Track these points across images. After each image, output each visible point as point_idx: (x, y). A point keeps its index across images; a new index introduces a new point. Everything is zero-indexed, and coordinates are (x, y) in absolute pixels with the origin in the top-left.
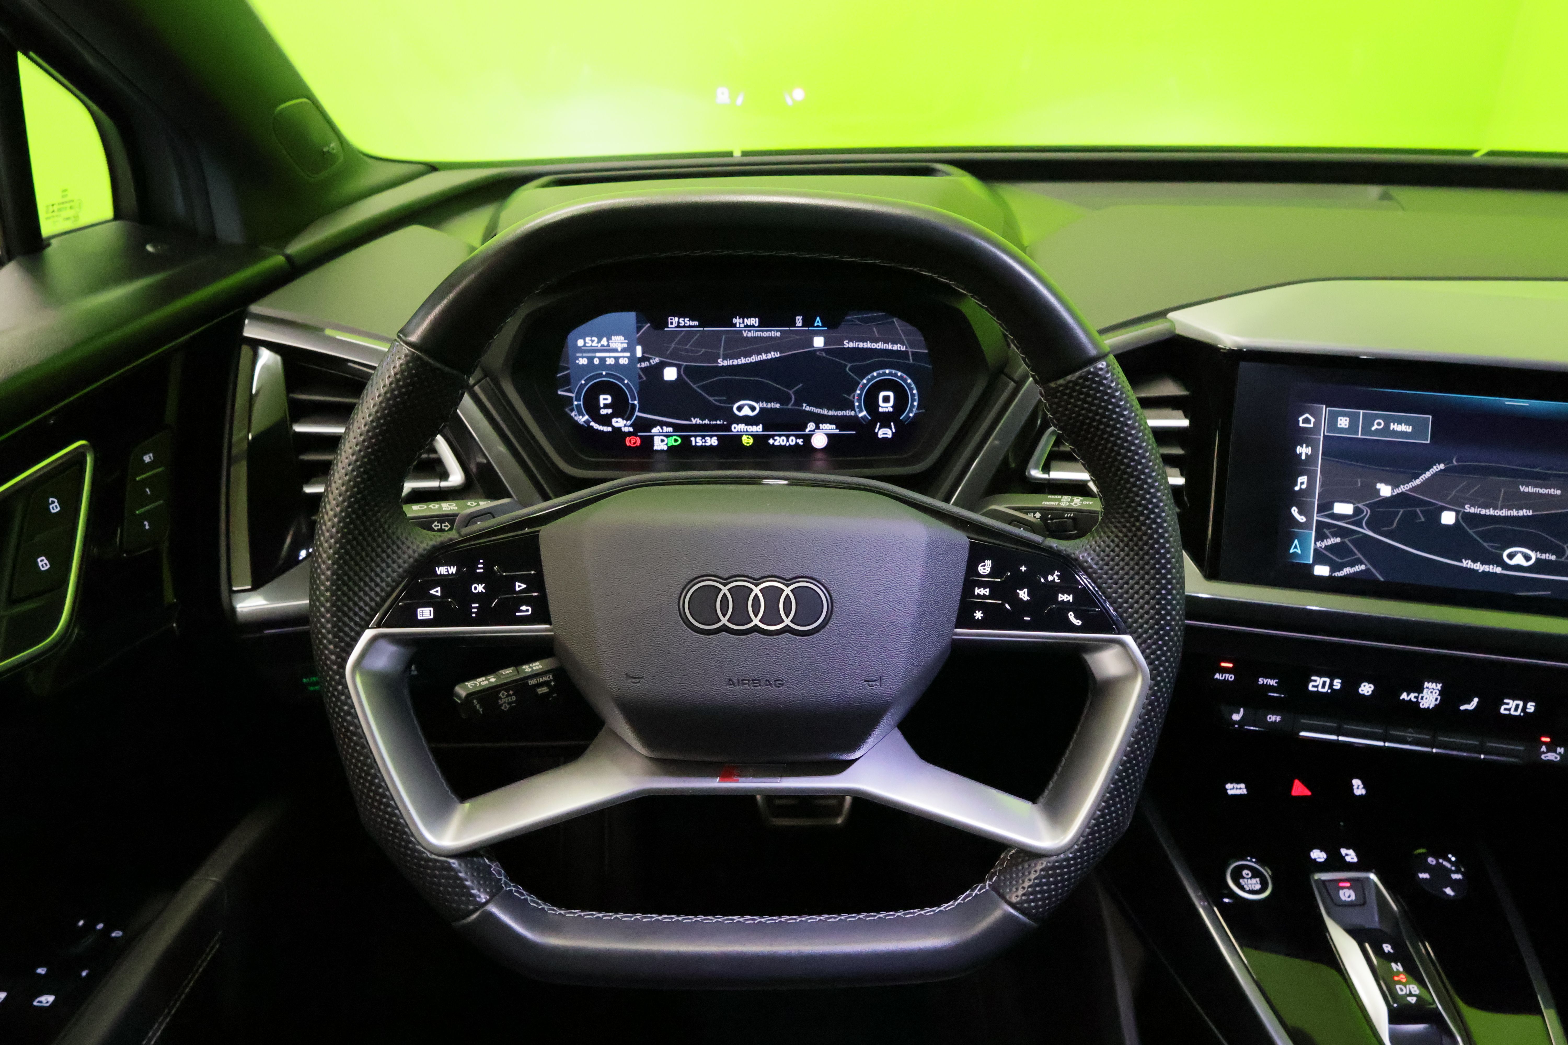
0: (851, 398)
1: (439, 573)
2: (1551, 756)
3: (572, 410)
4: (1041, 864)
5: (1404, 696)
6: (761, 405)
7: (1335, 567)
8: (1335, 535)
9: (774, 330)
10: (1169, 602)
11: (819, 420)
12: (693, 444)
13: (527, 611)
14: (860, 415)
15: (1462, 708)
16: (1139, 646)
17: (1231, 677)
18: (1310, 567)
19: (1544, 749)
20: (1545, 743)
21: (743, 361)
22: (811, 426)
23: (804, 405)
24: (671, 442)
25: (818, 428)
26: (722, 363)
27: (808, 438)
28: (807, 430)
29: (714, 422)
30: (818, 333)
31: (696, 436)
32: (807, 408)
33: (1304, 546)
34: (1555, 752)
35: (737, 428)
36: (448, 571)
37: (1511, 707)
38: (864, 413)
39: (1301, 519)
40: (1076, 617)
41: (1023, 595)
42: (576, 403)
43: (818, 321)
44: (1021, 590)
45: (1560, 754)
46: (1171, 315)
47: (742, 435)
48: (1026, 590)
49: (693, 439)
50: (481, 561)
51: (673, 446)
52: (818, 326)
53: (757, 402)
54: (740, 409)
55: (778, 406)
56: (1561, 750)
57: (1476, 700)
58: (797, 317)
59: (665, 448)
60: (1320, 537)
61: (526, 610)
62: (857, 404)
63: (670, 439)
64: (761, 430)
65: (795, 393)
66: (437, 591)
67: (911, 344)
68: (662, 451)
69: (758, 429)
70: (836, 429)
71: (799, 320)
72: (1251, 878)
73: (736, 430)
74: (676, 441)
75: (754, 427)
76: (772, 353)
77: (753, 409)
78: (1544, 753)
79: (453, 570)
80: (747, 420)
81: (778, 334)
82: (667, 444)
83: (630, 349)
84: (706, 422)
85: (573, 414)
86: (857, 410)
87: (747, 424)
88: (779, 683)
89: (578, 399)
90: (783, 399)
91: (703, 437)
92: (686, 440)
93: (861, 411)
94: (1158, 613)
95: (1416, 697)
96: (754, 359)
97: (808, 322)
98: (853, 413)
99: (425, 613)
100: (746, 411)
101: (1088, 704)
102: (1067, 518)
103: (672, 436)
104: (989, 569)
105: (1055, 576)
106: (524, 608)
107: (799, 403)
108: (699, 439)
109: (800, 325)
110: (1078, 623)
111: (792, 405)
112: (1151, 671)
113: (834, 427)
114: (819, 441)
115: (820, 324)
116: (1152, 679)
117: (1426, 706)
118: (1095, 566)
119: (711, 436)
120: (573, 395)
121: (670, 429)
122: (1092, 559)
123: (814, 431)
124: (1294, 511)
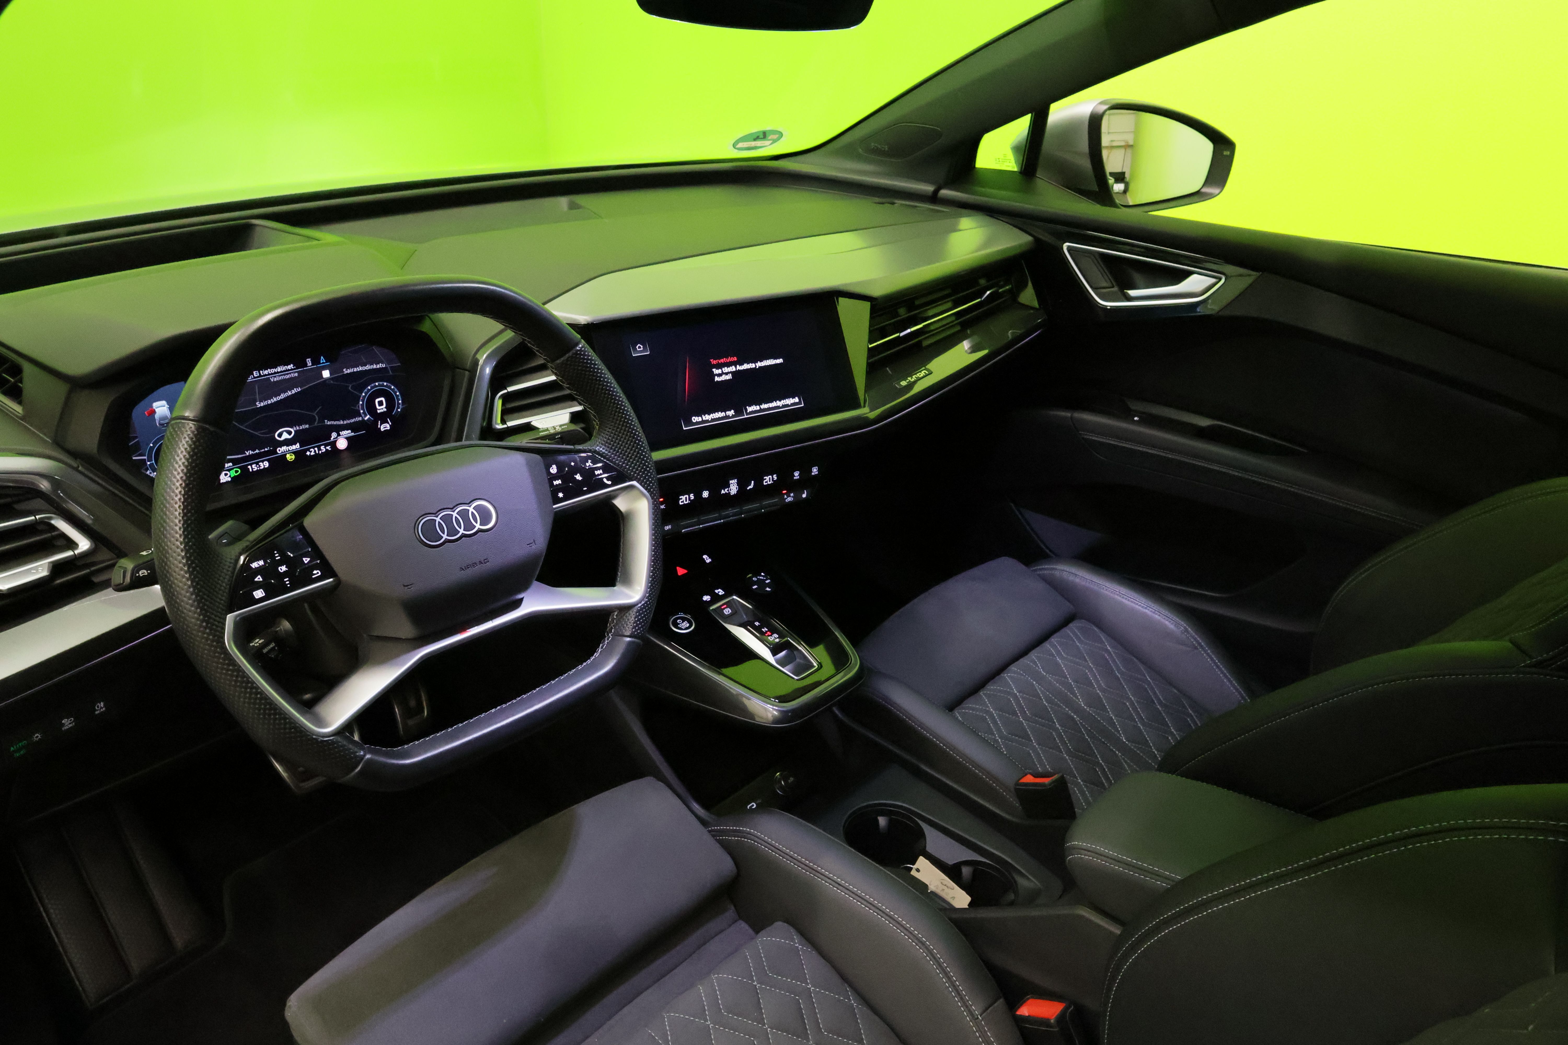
0: (357, 408)
1: (254, 567)
2: (789, 499)
3: (147, 469)
4: (635, 609)
5: (723, 492)
6: (295, 429)
9: (292, 373)
11: (338, 429)
12: (251, 470)
13: (318, 573)
14: (366, 419)
15: (748, 488)
16: (641, 484)
19: (785, 497)
20: (785, 494)
21: (275, 399)
22: (334, 435)
23: (326, 421)
24: (233, 473)
25: (339, 435)
26: (259, 405)
27: (333, 444)
28: (332, 439)
29: (263, 450)
30: (324, 368)
31: (251, 465)
32: (328, 423)
34: (790, 496)
35: (281, 450)
36: (259, 564)
37: (768, 480)
38: (368, 416)
40: (608, 480)
41: (578, 477)
42: (149, 463)
43: (322, 359)
44: (576, 475)
45: (792, 497)
47: (286, 454)
48: (578, 474)
49: (249, 467)
50: (275, 552)
51: (235, 476)
52: (323, 363)
53: (292, 427)
54: (280, 435)
55: (307, 426)
56: (792, 495)
57: (753, 482)
58: (307, 360)
59: (229, 479)
62: (362, 411)
63: (231, 472)
64: (299, 447)
65: (317, 414)
66: (259, 578)
67: (388, 362)
68: (227, 482)
69: (297, 446)
70: (352, 432)
71: (309, 362)
72: (682, 623)
73: (281, 452)
74: (236, 472)
75: (294, 446)
76: (295, 389)
77: (289, 433)
78: (786, 499)
79: (261, 563)
80: (287, 443)
81: (296, 374)
82: (230, 476)
84: (257, 451)
85: (148, 472)
86: (363, 415)
87: (288, 446)
88: (486, 561)
89: (150, 459)
90: (310, 421)
91: (257, 463)
92: (244, 469)
93: (366, 416)
95: (728, 490)
96: (282, 396)
97: (315, 362)
98: (360, 419)
99: (259, 594)
100: (285, 436)
101: (622, 525)
102: (557, 438)
103: (233, 469)
104: (556, 470)
105: (589, 462)
106: (315, 572)
107: (322, 420)
108: (254, 466)
109: (311, 364)
110: (609, 483)
111: (318, 423)
112: (650, 495)
113: (350, 431)
114: (342, 444)
115: (324, 361)
117: (733, 493)
118: (606, 452)
119: (263, 462)
120: (146, 458)
121: (230, 464)
122: (603, 449)
123: (337, 438)
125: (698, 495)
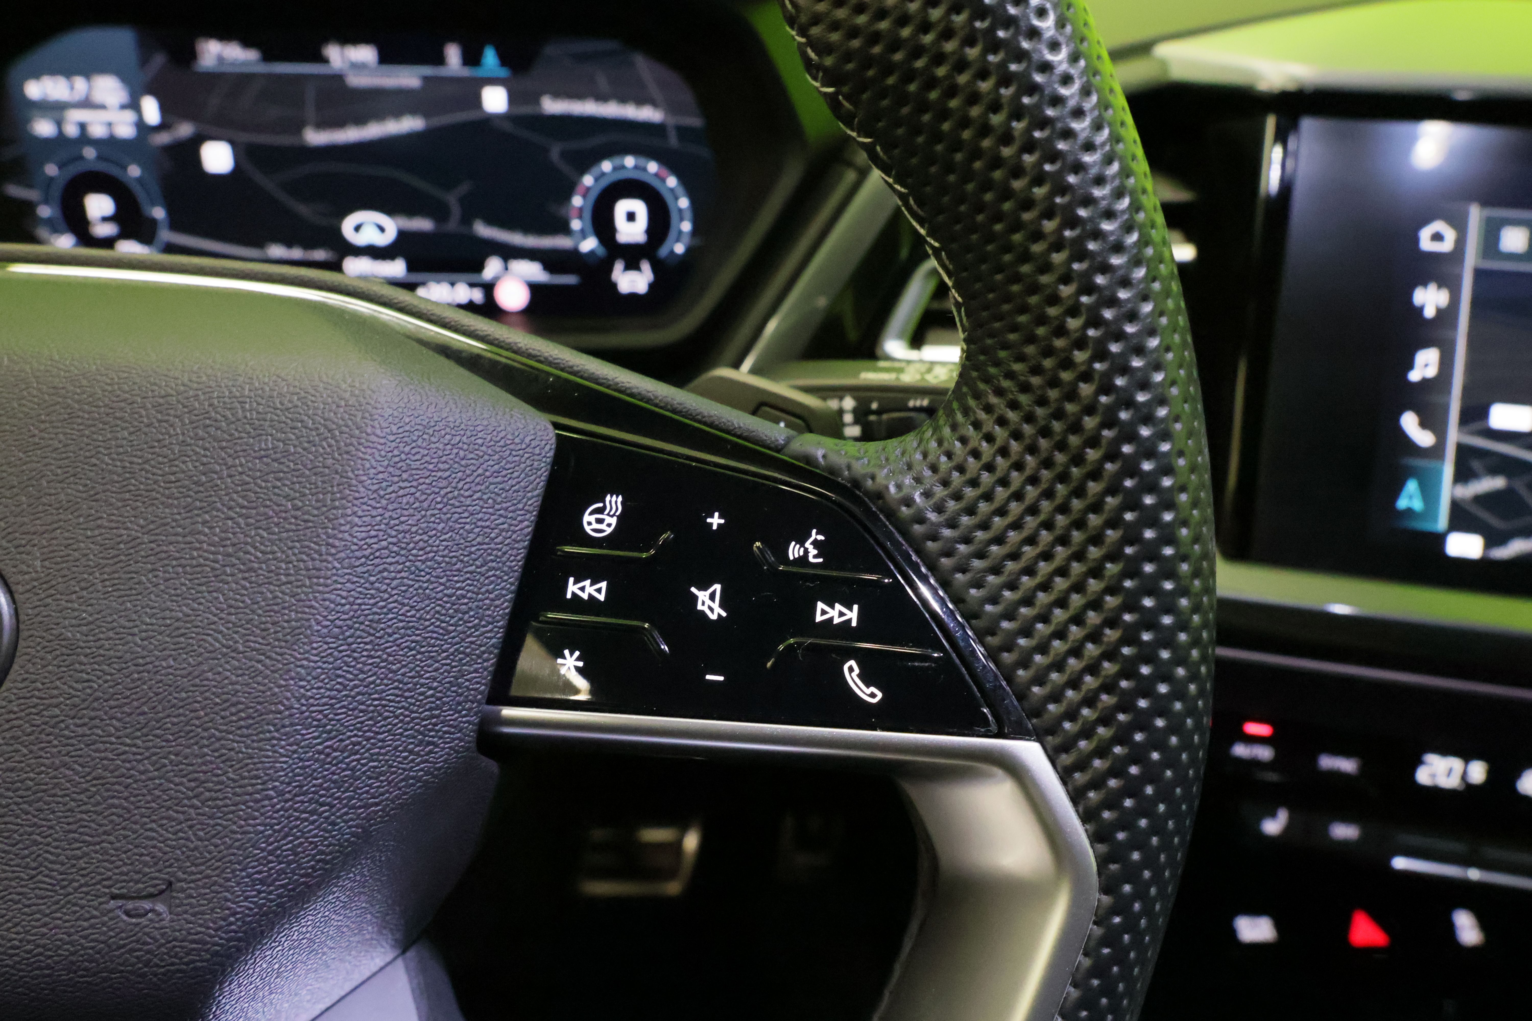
0: (566, 212)
6: (398, 223)
7: (1493, 539)
8: (1493, 471)
9: (406, 72)
10: (1166, 639)
11: (509, 253)
14: (585, 246)
16: (1065, 776)
17: (1265, 753)
18: (1440, 539)
21: (353, 134)
22: (494, 265)
23: (478, 224)
25: (507, 268)
26: (315, 137)
27: (489, 288)
28: (487, 273)
29: (312, 255)
30: (493, 81)
32: (483, 230)
33: (1429, 492)
35: (356, 267)
38: (591, 242)
39: (1424, 438)
40: (867, 678)
41: (709, 601)
42: (44, 212)
43: (490, 58)
44: (703, 587)
46: (1163, 50)
48: (717, 587)
52: (491, 66)
55: (429, 224)
58: (449, 48)
60: (1462, 475)
62: (576, 225)
64: (401, 271)
65: (459, 200)
67: (671, 107)
69: (396, 269)
70: (542, 271)
71: (453, 54)
75: (389, 264)
76: (409, 119)
80: (374, 252)
81: (417, 81)
83: (134, 105)
84: (297, 253)
86: (578, 236)
87: (373, 259)
89: (45, 203)
90: (438, 212)
93: (586, 238)
94: (1129, 671)
96: (375, 130)
97: (472, 58)
98: (570, 242)
100: (369, 236)
104: (614, 521)
105: (808, 545)
107: (467, 220)
109: (456, 63)
110: (872, 695)
111: (456, 224)
112: (1103, 862)
113: (538, 267)
114: (512, 294)
115: (495, 62)
116: (1107, 888)
118: (932, 516)
120: (37, 196)
122: (927, 494)
123: (500, 274)
124: (1409, 422)
125: (1505, 774)
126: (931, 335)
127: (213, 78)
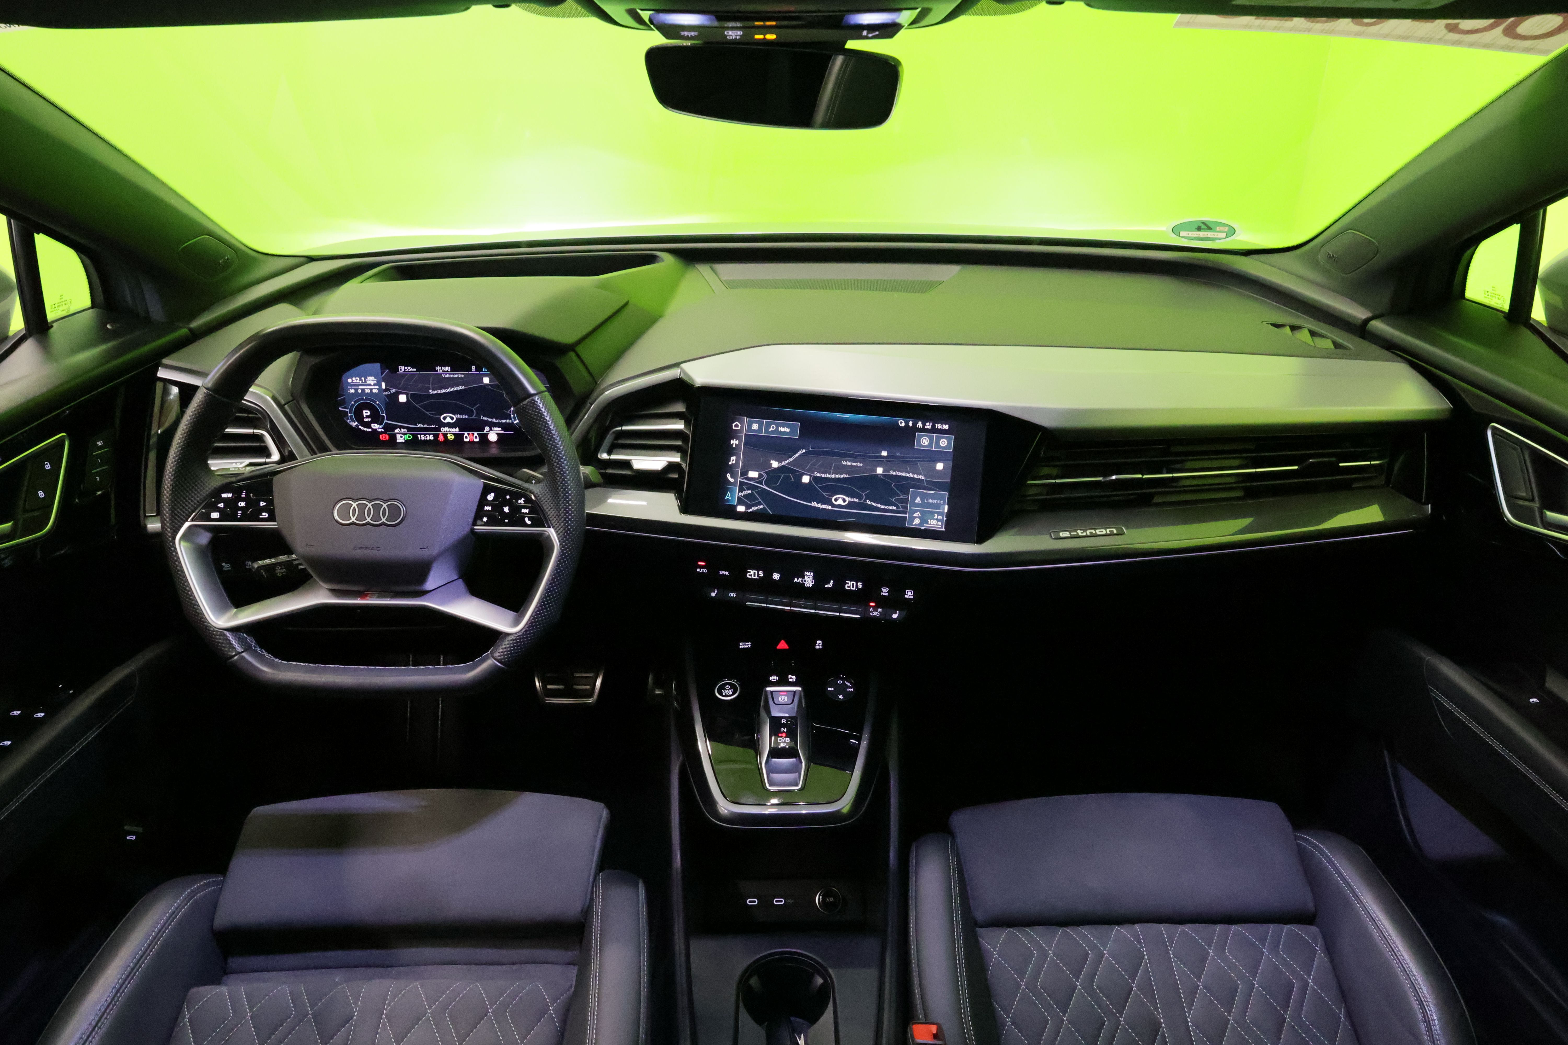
0: (509, 412)
1: (223, 497)
2: (875, 614)
3: (348, 419)
4: (510, 638)
5: (796, 580)
6: (457, 416)
7: (748, 507)
8: (748, 489)
9: (460, 374)
10: (570, 514)
11: (492, 425)
12: (420, 439)
14: (515, 422)
15: (826, 586)
16: (556, 533)
17: (705, 571)
18: (735, 507)
19: (871, 609)
20: (872, 606)
21: (443, 391)
22: (487, 429)
23: (482, 416)
24: (406, 437)
25: (491, 429)
26: (431, 392)
27: (486, 436)
28: (485, 431)
29: (431, 426)
30: (486, 375)
31: (421, 434)
32: (483, 418)
33: (732, 495)
34: (877, 611)
35: (445, 429)
36: (227, 496)
37: (850, 585)
38: (517, 421)
39: (732, 480)
40: (529, 520)
41: (506, 509)
42: (350, 415)
43: (484, 369)
44: (505, 507)
45: (880, 612)
46: (683, 365)
47: (447, 434)
48: (508, 507)
49: (419, 436)
50: (244, 491)
51: (407, 440)
52: (485, 371)
53: (454, 415)
54: (445, 418)
55: (466, 417)
56: (880, 610)
57: (832, 581)
58: (472, 366)
59: (403, 441)
60: (741, 490)
61: (265, 515)
62: (512, 416)
63: (405, 436)
64: (458, 431)
65: (475, 409)
66: (221, 505)
68: (402, 443)
69: (457, 430)
70: (502, 430)
71: (474, 368)
72: (729, 689)
73: (443, 431)
74: (409, 437)
75: (454, 429)
76: (460, 387)
77: (452, 418)
78: (871, 612)
79: (230, 495)
80: (449, 425)
81: (462, 376)
82: (404, 439)
83: (378, 384)
84: (426, 426)
85: (349, 421)
86: (513, 419)
87: (449, 428)
88: (378, 548)
89: (351, 412)
90: (470, 413)
91: (425, 435)
92: (415, 436)
93: (515, 420)
95: (801, 581)
96: (450, 390)
97: (479, 369)
98: (510, 421)
99: (215, 515)
100: (448, 420)
103: (407, 434)
104: (493, 498)
105: (522, 500)
106: (264, 514)
107: (478, 415)
108: (422, 436)
109: (475, 370)
110: (529, 523)
111: (475, 416)
112: (560, 545)
113: (500, 429)
114: (493, 437)
115: (486, 370)
117: (808, 586)
118: (540, 496)
119: (430, 435)
120: (348, 410)
121: (406, 430)
122: (539, 493)
123: (489, 431)
124: (728, 476)
125: (768, 575)
126: (615, 451)
127: (403, 376)
